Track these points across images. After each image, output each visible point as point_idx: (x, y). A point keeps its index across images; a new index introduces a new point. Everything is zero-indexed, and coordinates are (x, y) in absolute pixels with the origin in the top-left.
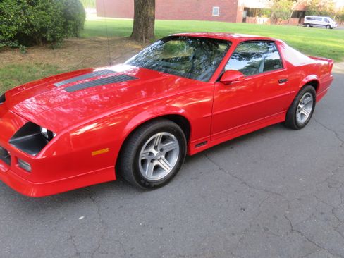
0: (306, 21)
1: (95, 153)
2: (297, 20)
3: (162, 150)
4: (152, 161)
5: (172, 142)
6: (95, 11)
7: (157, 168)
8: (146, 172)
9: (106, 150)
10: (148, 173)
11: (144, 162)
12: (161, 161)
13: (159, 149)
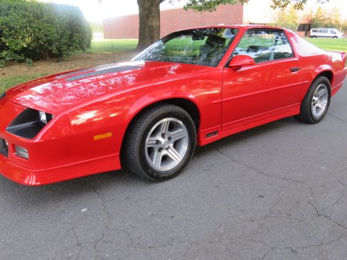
0: (312, 34)
1: (97, 138)
2: (303, 33)
3: (169, 138)
4: (160, 150)
5: (181, 130)
6: (103, 34)
7: (165, 159)
8: (154, 162)
9: (109, 135)
10: (155, 163)
11: (151, 150)
12: (170, 150)
13: (166, 137)
